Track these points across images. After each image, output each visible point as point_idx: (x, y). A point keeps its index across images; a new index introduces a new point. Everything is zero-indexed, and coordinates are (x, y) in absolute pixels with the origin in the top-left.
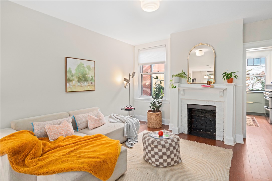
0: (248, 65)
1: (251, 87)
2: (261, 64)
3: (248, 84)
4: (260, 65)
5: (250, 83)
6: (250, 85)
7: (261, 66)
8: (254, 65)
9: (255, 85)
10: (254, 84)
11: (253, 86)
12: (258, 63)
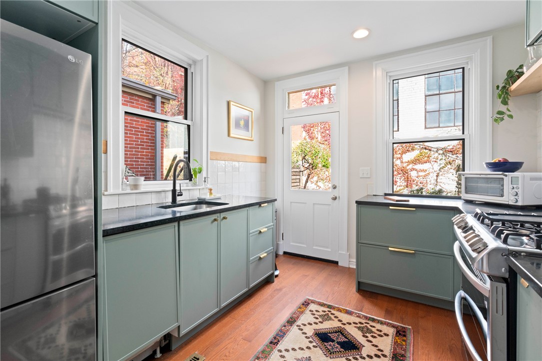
0: (427, 126)
1: (433, 179)
2: (456, 125)
3: (427, 172)
4: (454, 126)
5: (431, 170)
6: (431, 174)
7: (455, 128)
8: (441, 125)
9: (442, 175)
10: (440, 173)
11: (437, 176)
12: (449, 121)
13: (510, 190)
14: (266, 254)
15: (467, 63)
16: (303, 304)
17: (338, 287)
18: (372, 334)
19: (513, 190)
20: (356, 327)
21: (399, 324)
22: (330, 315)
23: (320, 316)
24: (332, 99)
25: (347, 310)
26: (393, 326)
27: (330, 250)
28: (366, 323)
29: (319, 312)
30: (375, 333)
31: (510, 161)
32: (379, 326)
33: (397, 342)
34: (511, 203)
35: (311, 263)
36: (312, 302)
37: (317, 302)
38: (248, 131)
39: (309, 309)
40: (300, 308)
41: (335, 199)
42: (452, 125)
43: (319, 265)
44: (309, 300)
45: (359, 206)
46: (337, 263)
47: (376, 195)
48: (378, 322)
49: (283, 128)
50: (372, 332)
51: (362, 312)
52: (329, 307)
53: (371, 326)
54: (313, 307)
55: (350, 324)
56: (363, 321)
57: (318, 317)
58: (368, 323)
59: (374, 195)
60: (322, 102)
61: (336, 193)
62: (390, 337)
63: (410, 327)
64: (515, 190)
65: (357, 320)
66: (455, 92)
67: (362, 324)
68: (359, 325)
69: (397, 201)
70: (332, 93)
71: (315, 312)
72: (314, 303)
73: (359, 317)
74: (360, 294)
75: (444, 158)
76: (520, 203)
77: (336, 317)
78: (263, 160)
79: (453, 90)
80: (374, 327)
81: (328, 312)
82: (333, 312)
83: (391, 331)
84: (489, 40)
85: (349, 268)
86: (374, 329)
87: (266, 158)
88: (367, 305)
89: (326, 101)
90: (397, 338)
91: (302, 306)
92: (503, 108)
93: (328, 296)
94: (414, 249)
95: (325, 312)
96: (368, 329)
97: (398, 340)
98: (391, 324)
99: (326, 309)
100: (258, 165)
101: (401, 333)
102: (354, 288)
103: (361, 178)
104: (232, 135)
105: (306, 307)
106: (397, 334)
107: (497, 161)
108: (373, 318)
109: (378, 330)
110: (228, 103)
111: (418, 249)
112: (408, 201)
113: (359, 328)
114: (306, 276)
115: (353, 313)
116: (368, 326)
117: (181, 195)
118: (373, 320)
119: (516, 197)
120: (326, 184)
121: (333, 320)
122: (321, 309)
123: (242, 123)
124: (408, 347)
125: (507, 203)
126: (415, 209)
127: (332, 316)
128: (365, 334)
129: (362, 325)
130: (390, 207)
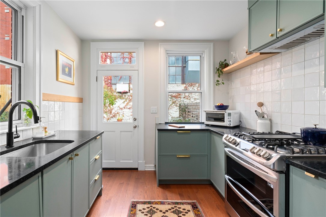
13: (228, 119)
14: (99, 176)
15: (202, 54)
16: (132, 207)
17: (146, 187)
18: (182, 214)
19: (229, 119)
20: (171, 212)
21: (190, 201)
22: (153, 209)
23: (147, 212)
24: (112, 60)
25: (160, 201)
26: (189, 204)
27: (132, 161)
28: (175, 207)
29: (145, 209)
30: (183, 212)
31: (224, 105)
32: (182, 207)
33: (196, 213)
34: (228, 125)
35: (120, 172)
36: (137, 203)
37: (140, 202)
38: (71, 77)
39: (138, 209)
40: (132, 211)
41: (135, 127)
42: (175, 83)
43: (126, 173)
44: (134, 202)
45: (160, 132)
46: (137, 169)
47: (160, 124)
48: (181, 204)
49: (97, 77)
50: (181, 212)
51: (168, 200)
52: (149, 203)
53: (179, 208)
54: (140, 207)
55: (167, 211)
56: (173, 206)
57: (147, 213)
58: (176, 207)
59: (159, 124)
60: (106, 61)
61: (136, 123)
62: (191, 211)
63: (196, 201)
64: (230, 119)
65: (170, 207)
66: (176, 67)
67: (173, 208)
68: (172, 210)
69: (180, 127)
70: (112, 56)
71: (143, 211)
72: (138, 203)
73: (169, 204)
74: (161, 188)
75: (171, 100)
76: (232, 126)
77: (157, 209)
78: (81, 100)
79: (175, 65)
80: (180, 208)
81: (151, 208)
82: (154, 206)
83: (189, 207)
84: (212, 44)
85: (145, 171)
86: (181, 210)
87: (82, 98)
88: (168, 194)
89: (108, 61)
90: (194, 211)
91: (132, 209)
92: (219, 79)
93: (144, 195)
94: (189, 154)
95: (148, 208)
96: (178, 211)
97: (196, 212)
98: (187, 202)
99: (149, 206)
100: (77, 104)
101: (194, 207)
102: (156, 185)
103: (152, 113)
104: (60, 80)
105: (136, 209)
106: (193, 208)
107: (219, 105)
108: (177, 202)
109: (183, 209)
110: (57, 52)
111: (191, 154)
112: (184, 127)
113: (173, 212)
114: (122, 183)
115: (165, 202)
116: (177, 208)
117: (18, 137)
118: (178, 203)
119: (230, 123)
120: (108, 115)
121: (157, 212)
122: (146, 206)
123: (67, 70)
124: (202, 214)
125: (226, 125)
126: (190, 132)
127: (155, 209)
128: (179, 215)
129: (174, 210)
130: (178, 132)
